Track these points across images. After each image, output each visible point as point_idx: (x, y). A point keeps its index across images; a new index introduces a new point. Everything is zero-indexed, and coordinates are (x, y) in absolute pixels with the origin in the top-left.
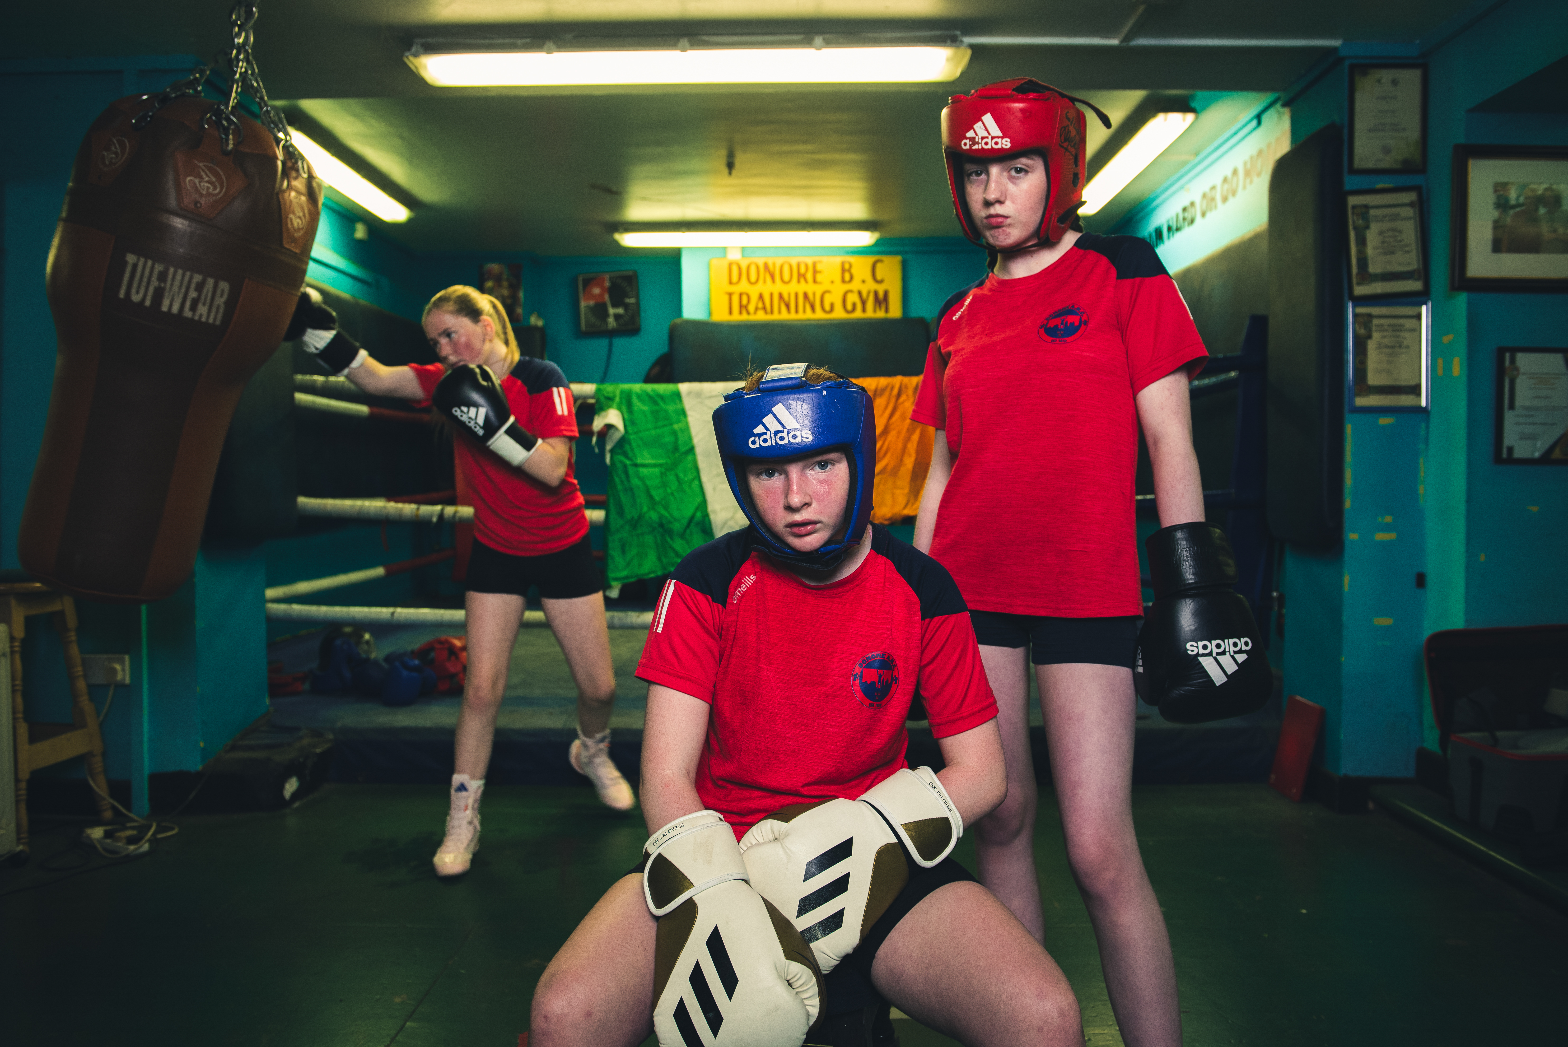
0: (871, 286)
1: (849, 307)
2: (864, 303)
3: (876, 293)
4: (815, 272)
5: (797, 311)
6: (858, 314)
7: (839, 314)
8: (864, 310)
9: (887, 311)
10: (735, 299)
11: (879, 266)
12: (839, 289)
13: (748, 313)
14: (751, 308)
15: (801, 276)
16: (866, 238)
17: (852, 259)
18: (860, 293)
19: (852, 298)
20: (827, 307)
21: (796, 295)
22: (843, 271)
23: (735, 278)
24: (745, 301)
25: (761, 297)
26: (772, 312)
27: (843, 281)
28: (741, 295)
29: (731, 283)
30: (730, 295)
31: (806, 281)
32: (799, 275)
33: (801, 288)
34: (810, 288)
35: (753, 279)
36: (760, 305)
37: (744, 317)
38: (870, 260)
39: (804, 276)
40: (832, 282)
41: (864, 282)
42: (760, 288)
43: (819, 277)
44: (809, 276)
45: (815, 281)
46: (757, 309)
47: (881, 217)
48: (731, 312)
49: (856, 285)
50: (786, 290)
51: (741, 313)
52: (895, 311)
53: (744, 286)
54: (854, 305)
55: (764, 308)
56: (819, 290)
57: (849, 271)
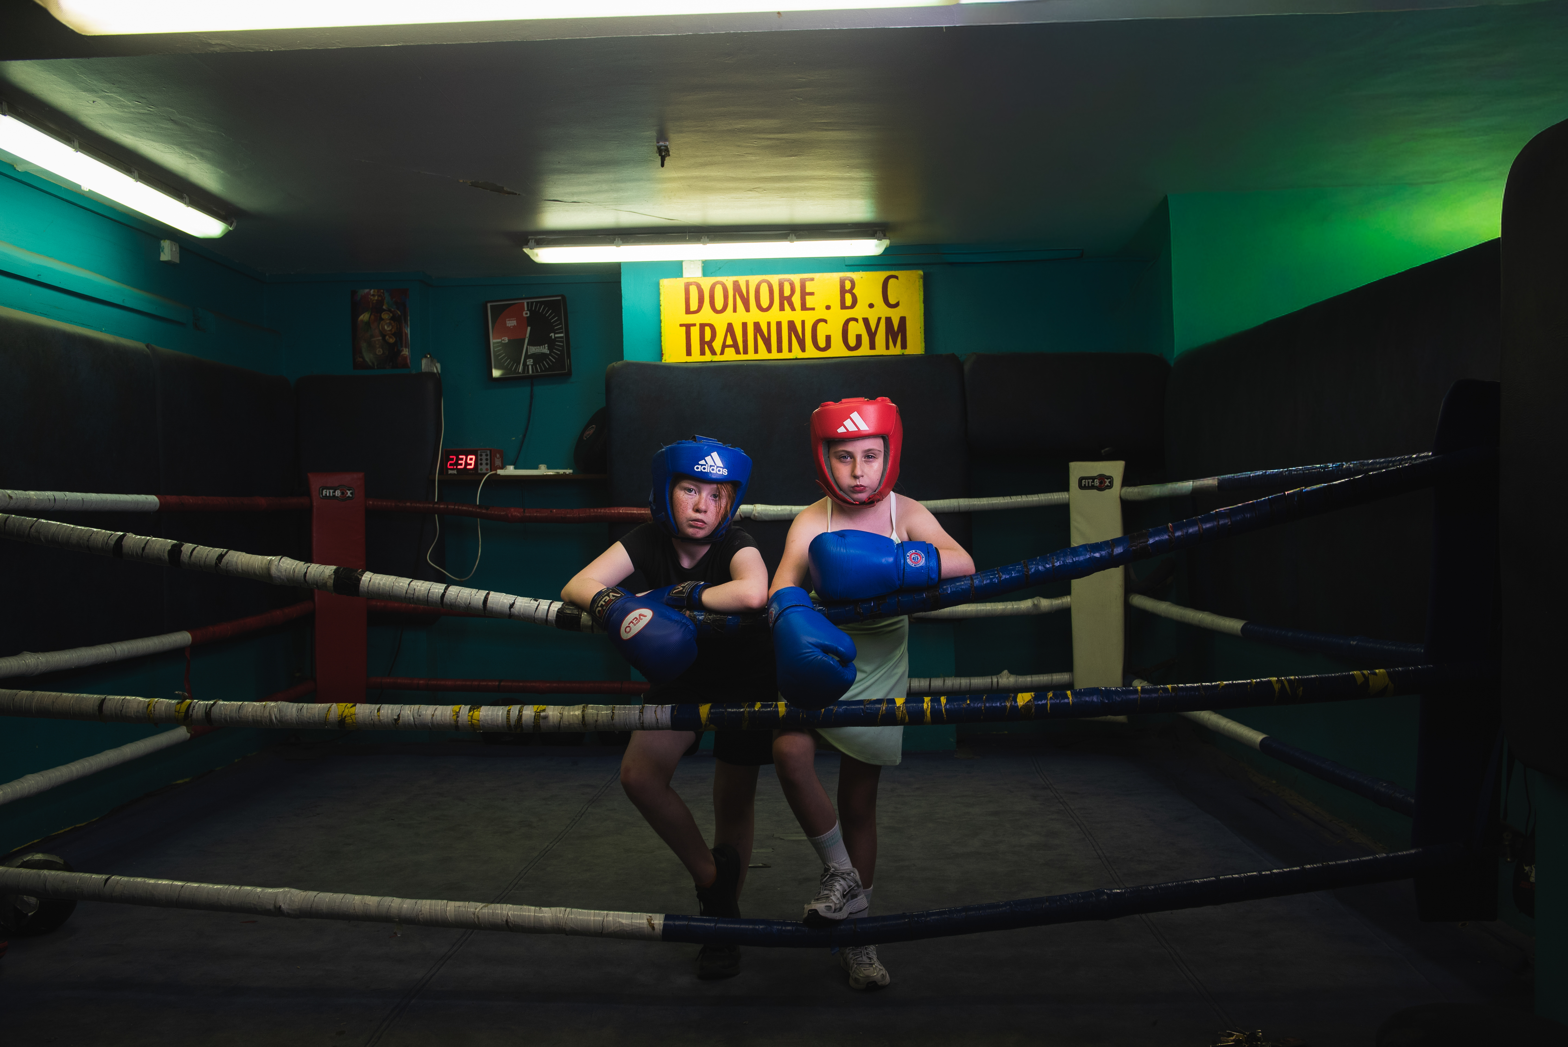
0: (883, 311)
1: (852, 342)
2: (872, 336)
3: (889, 320)
4: (804, 294)
5: (780, 350)
6: (864, 350)
7: (838, 350)
8: (872, 346)
9: (904, 346)
10: (695, 332)
11: (892, 281)
12: (838, 316)
13: (713, 353)
14: (717, 345)
15: (786, 301)
16: (872, 247)
17: (856, 276)
18: (866, 321)
19: (856, 329)
20: (822, 343)
21: (779, 324)
22: (843, 291)
23: (694, 306)
24: (708, 337)
25: (730, 328)
26: (746, 352)
27: (843, 306)
28: (702, 326)
29: (688, 311)
30: (688, 327)
31: (793, 309)
32: (782, 298)
33: (786, 316)
34: (798, 316)
35: (719, 305)
36: (729, 341)
37: (708, 357)
38: (880, 276)
39: (789, 299)
40: (828, 308)
41: (871, 306)
42: (728, 316)
43: (810, 301)
44: (796, 300)
45: (804, 307)
46: (724, 346)
47: (892, 218)
48: (689, 353)
49: (860, 311)
50: (763, 319)
51: (703, 353)
52: (915, 346)
53: (706, 315)
54: (859, 338)
55: (735, 345)
56: (810, 318)
57: (851, 291)
